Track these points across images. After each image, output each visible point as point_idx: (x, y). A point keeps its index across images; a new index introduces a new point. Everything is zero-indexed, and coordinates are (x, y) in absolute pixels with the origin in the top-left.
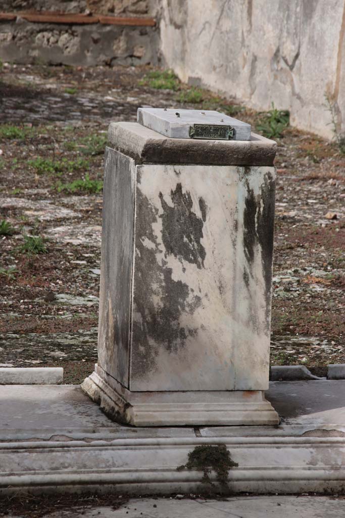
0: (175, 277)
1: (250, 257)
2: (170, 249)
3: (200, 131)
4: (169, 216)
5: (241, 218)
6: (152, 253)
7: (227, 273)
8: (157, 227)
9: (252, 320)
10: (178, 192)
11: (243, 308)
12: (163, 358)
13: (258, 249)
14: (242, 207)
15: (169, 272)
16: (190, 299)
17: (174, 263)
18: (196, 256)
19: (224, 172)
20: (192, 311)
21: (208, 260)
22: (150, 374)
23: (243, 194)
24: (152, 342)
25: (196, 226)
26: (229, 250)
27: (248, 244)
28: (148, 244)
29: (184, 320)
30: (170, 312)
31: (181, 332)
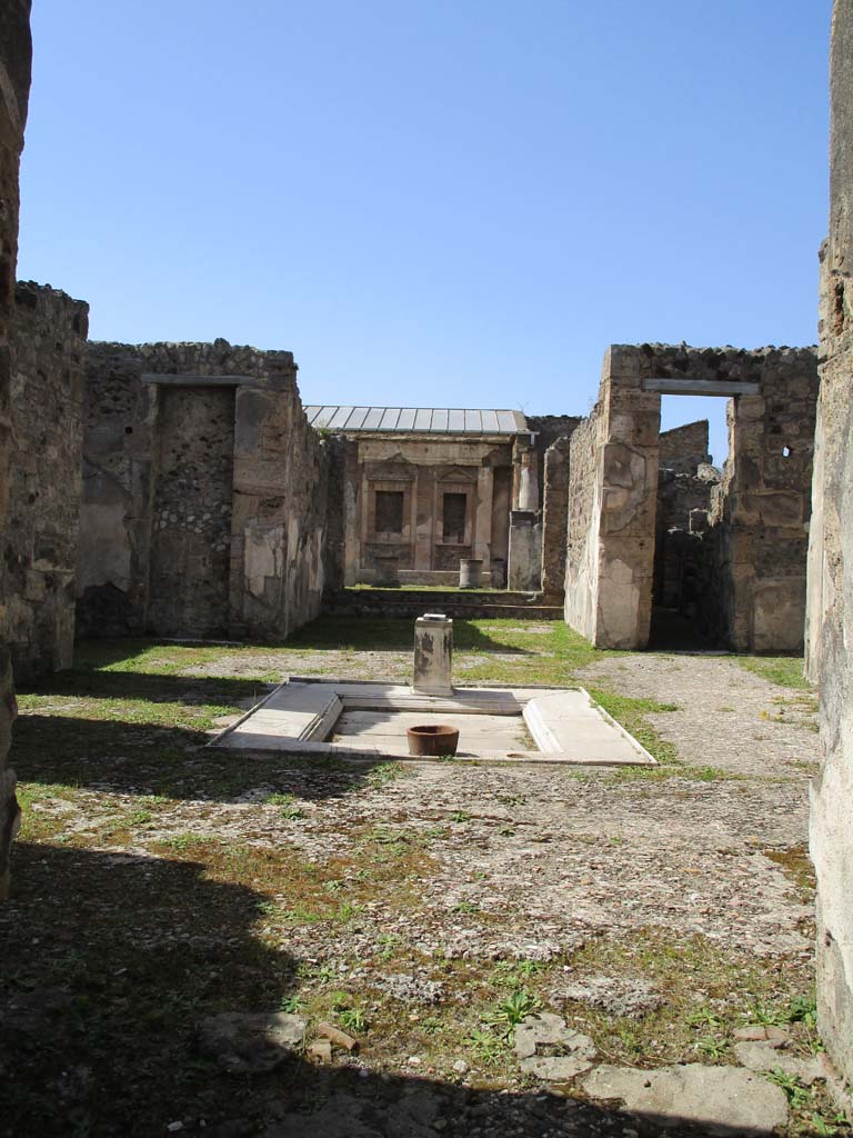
0: (425, 656)
1: (445, 650)
2: (424, 648)
3: (431, 618)
4: (423, 640)
5: (443, 641)
6: (419, 650)
7: (439, 656)
8: (420, 643)
9: (446, 668)
10: (426, 635)
11: (443, 665)
12: (422, 678)
13: (447, 648)
14: (443, 638)
16: (429, 662)
17: (425, 653)
18: (431, 651)
19: (438, 629)
20: (430, 665)
21: (434, 652)
22: (419, 682)
24: (419, 673)
26: (440, 650)
27: (445, 646)
28: (418, 647)
29: (427, 668)
30: (424, 666)
31: (427, 671)
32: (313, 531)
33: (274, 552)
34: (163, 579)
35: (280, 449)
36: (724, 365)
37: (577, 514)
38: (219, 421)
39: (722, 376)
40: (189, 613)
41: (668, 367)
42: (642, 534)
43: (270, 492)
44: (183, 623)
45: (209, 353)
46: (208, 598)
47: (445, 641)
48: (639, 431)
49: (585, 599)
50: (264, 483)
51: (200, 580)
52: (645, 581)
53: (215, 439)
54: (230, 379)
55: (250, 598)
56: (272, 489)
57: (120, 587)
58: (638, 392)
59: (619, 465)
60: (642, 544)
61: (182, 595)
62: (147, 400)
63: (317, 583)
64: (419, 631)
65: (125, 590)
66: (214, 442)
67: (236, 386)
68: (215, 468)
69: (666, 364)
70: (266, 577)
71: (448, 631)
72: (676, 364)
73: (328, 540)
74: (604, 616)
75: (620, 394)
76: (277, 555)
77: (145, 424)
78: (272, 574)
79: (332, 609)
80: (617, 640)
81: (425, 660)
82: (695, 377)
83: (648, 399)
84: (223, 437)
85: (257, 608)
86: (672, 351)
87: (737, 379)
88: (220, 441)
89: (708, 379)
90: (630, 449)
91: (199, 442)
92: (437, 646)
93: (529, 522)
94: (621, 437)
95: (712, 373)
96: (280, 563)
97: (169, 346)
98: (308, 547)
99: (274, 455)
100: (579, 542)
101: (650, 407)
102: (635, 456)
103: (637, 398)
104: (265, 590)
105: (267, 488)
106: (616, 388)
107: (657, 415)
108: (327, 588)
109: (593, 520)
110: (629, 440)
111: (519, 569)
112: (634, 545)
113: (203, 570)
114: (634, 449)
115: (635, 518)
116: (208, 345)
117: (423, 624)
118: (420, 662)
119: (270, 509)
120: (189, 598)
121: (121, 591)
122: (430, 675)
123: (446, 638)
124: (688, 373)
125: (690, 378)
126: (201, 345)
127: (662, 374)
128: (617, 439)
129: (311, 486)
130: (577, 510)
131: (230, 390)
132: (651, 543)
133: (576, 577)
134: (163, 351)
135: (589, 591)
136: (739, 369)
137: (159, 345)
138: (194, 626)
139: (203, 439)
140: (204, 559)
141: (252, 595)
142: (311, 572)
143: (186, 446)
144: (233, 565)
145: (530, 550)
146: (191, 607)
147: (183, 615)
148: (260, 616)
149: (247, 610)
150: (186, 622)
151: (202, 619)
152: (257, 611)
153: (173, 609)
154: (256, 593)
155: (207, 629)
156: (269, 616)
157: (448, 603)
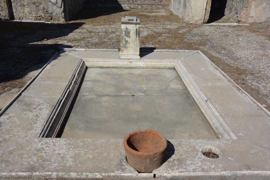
0: (126, 40)
1: (137, 37)
2: (126, 36)
3: (129, 20)
4: (125, 31)
5: (135, 32)
6: (123, 36)
7: (134, 39)
8: (124, 33)
9: (137, 45)
10: (126, 28)
11: (136, 44)
12: (125, 50)
13: (138, 36)
14: (135, 30)
15: (125, 39)
16: (128, 42)
18: (129, 37)
19: (133, 25)
20: (129, 44)
21: (131, 37)
22: (123, 52)
23: (135, 29)
24: (123, 48)
25: (129, 33)
26: (134, 36)
27: (136, 35)
28: (122, 35)
29: (128, 45)
30: (126, 44)
31: (127, 47)
40: (27, 10)
46: (34, 3)
47: (137, 32)
49: (182, 2)
55: (51, 4)
61: (23, 2)
71: (137, 26)
74: (192, 10)
92: (133, 34)
117: (125, 23)
118: (124, 43)
120: (26, 3)
122: (129, 49)
123: (137, 30)
138: (30, 15)
141: (51, 2)
146: (27, 7)
147: (25, 11)
148: (56, 11)
149: (50, 9)
150: (26, 14)
151: (33, 13)
152: (54, 9)
153: (20, 8)
154: (53, 1)
155: (35, 16)
156: (60, 11)
157: (129, 3)
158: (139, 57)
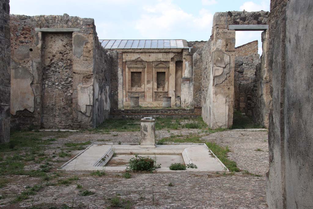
0: (145, 133)
1: (152, 131)
2: (144, 130)
3: (147, 119)
4: (144, 127)
7: (150, 133)
8: (143, 128)
10: (145, 125)
11: (152, 136)
12: (144, 141)
13: (153, 130)
14: (151, 126)
16: (146, 135)
17: (145, 132)
18: (147, 131)
19: (149, 123)
21: (148, 132)
22: (143, 143)
24: (143, 140)
25: (147, 128)
26: (150, 131)
27: (152, 130)
28: (142, 130)
29: (146, 138)
30: (144, 137)
31: (145, 139)
32: (105, 87)
33: (89, 96)
34: (47, 107)
35: (90, 56)
36: (260, 18)
37: (205, 78)
38: (66, 46)
39: (259, 23)
40: (57, 119)
41: (238, 20)
42: (229, 84)
43: (86, 72)
44: (55, 124)
45: (61, 19)
46: (65, 114)
47: (152, 127)
48: (227, 45)
49: (209, 110)
50: (85, 69)
51: (61, 107)
52: (230, 103)
53: (65, 53)
54: (70, 30)
55: (80, 113)
56: (88, 71)
57: (30, 111)
58: (226, 30)
59: (219, 59)
60: (229, 89)
61: (54, 113)
62: (38, 38)
63: (107, 106)
64: (142, 124)
65: (32, 112)
66: (65, 54)
67: (72, 32)
68: (66, 64)
69: (237, 19)
70: (87, 105)
71: (153, 123)
72: (241, 19)
73: (111, 91)
74: (215, 117)
75: (219, 31)
76: (90, 97)
77: (37, 47)
78: (89, 104)
79: (114, 117)
80: (220, 125)
81: (145, 135)
82: (248, 24)
83: (230, 33)
84: (68, 52)
85: (84, 117)
86: (239, 14)
87: (265, 24)
88: (67, 54)
89: (254, 24)
90: (224, 53)
91: (59, 54)
92: (149, 129)
93: (188, 82)
94: (220, 48)
95: (255, 21)
96: (92, 100)
97: (45, 17)
98: (103, 93)
99: (88, 59)
100: (206, 89)
101: (231, 36)
102: (226, 55)
103: (226, 33)
104: (86, 110)
105: (85, 71)
106: (218, 29)
107: (234, 39)
108: (112, 109)
109: (210, 81)
110: (224, 49)
111: (185, 100)
112: (226, 89)
113: (62, 104)
114: (225, 52)
115: (226, 79)
116: (61, 16)
117: (144, 121)
118: (143, 136)
119: (87, 79)
120: (57, 114)
121: (31, 112)
122: (147, 140)
123: (152, 126)
124: (246, 22)
125: (246, 24)
126: (58, 16)
127: (236, 23)
128: (218, 49)
129: (104, 70)
130: (205, 77)
131: (70, 33)
132: (232, 88)
133: (205, 102)
134: (43, 18)
135: (210, 107)
136: (266, 20)
137: (41, 16)
138: (59, 125)
139: (60, 53)
140: (63, 99)
141: (81, 112)
142: (105, 103)
143: (54, 56)
144: (74, 101)
145: (189, 93)
146: (58, 117)
147: (55, 121)
148: (85, 120)
149: (79, 118)
150: (56, 123)
151: (63, 122)
152: (83, 118)
153: (51, 118)
154: (83, 111)
155: (65, 125)
156: (88, 120)
157: (158, 114)
158: (154, 147)
